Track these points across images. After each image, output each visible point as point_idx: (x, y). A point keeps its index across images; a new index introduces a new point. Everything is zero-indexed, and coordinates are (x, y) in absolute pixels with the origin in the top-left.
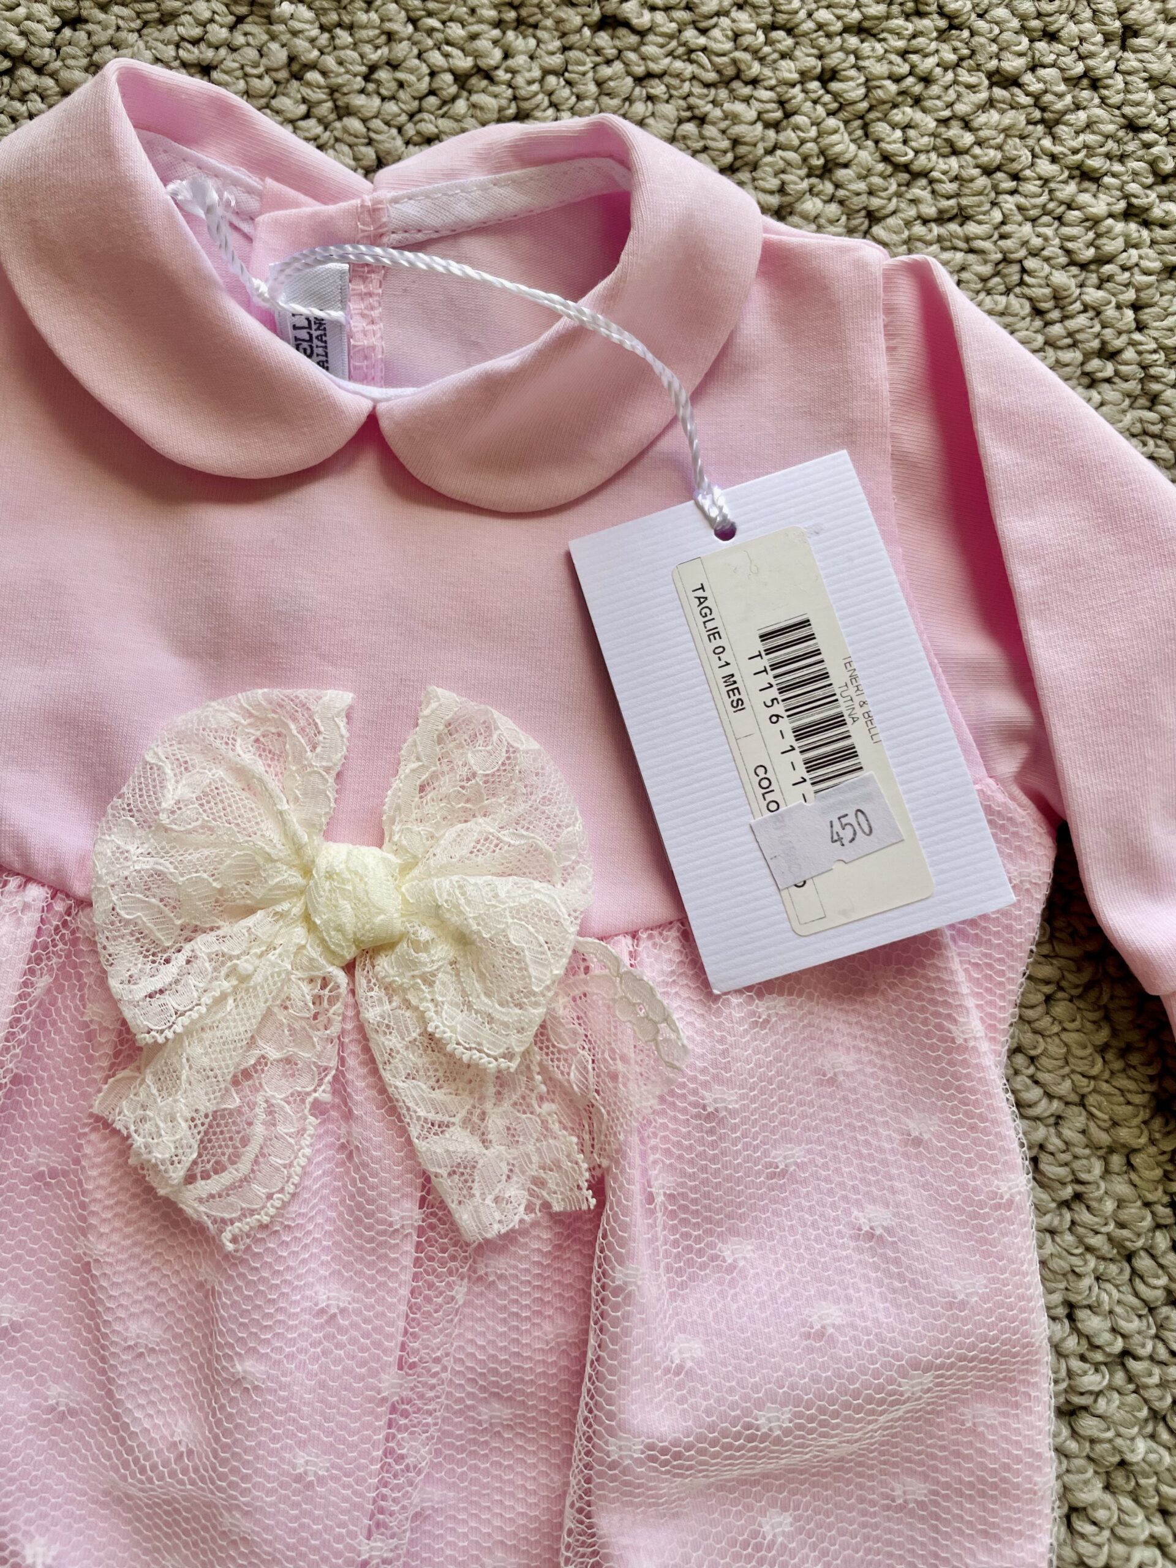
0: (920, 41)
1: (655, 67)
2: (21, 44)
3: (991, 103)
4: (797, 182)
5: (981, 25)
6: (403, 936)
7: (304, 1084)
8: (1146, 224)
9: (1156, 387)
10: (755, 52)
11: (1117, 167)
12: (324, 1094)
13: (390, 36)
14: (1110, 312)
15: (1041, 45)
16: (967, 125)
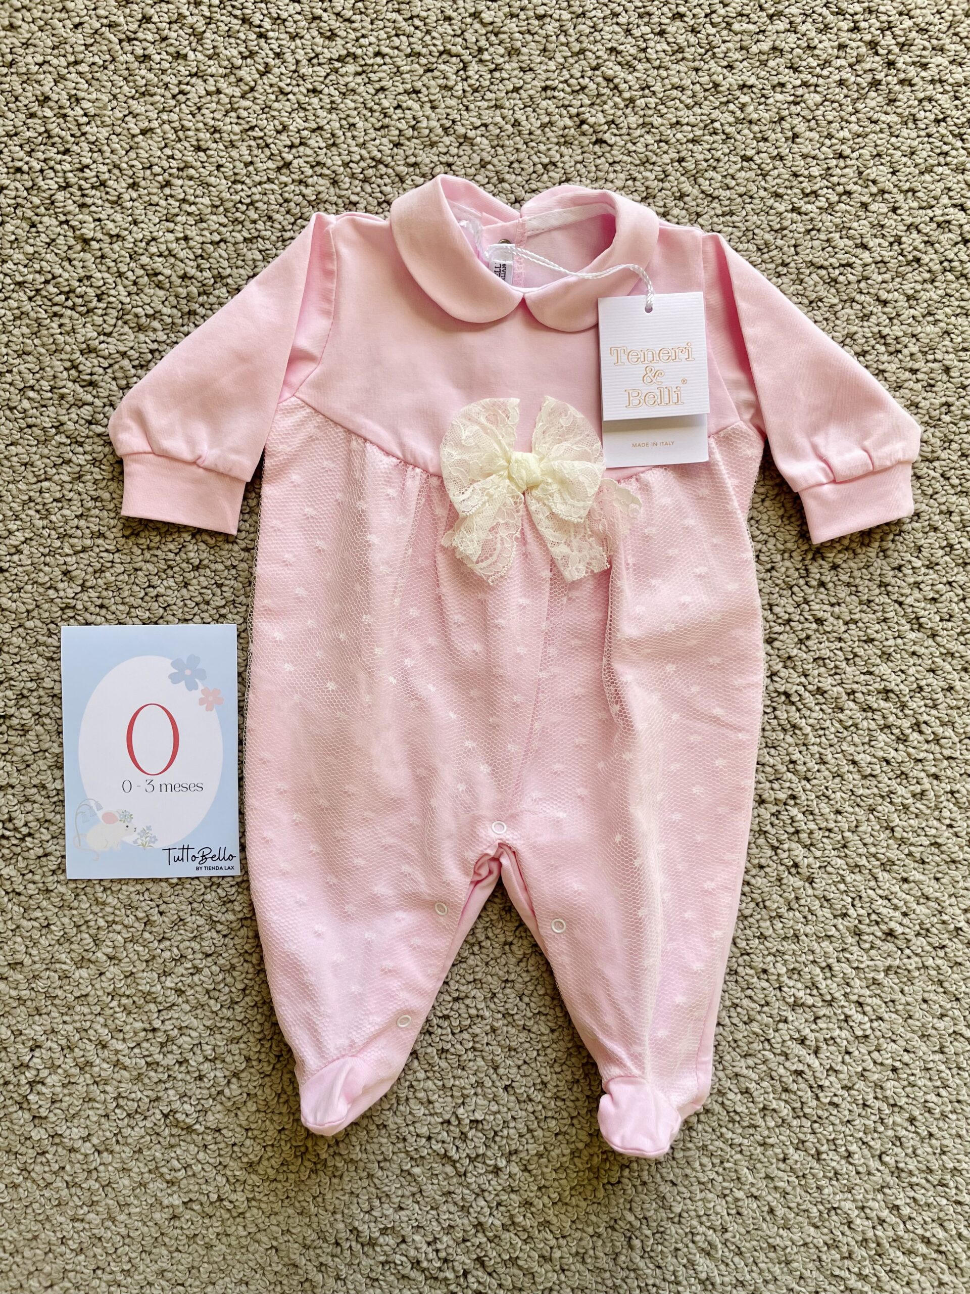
0: (715, 145)
1: (617, 159)
2: (379, 155)
3: (742, 168)
4: (670, 203)
5: (738, 137)
6: (542, 481)
7: (512, 531)
8: (800, 214)
9: (802, 276)
10: (654, 152)
11: (789, 192)
12: (518, 535)
13: (517, 150)
14: (785, 249)
15: (761, 144)
16: (733, 178)
